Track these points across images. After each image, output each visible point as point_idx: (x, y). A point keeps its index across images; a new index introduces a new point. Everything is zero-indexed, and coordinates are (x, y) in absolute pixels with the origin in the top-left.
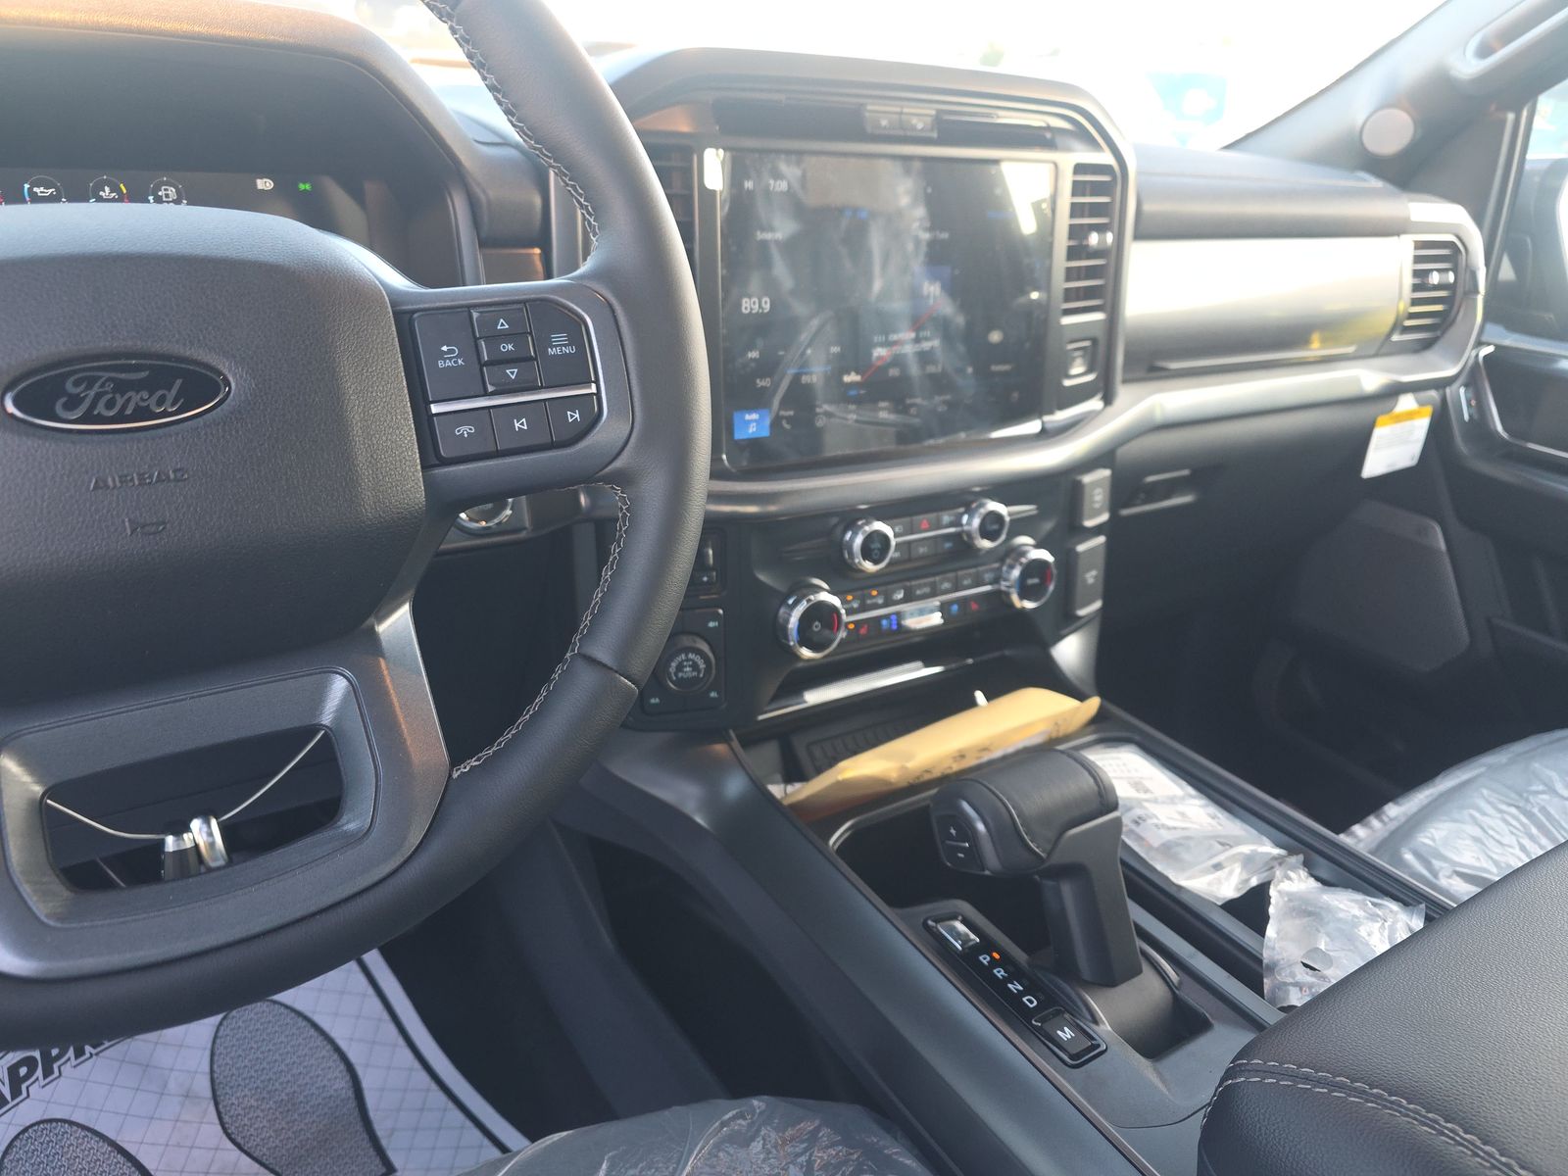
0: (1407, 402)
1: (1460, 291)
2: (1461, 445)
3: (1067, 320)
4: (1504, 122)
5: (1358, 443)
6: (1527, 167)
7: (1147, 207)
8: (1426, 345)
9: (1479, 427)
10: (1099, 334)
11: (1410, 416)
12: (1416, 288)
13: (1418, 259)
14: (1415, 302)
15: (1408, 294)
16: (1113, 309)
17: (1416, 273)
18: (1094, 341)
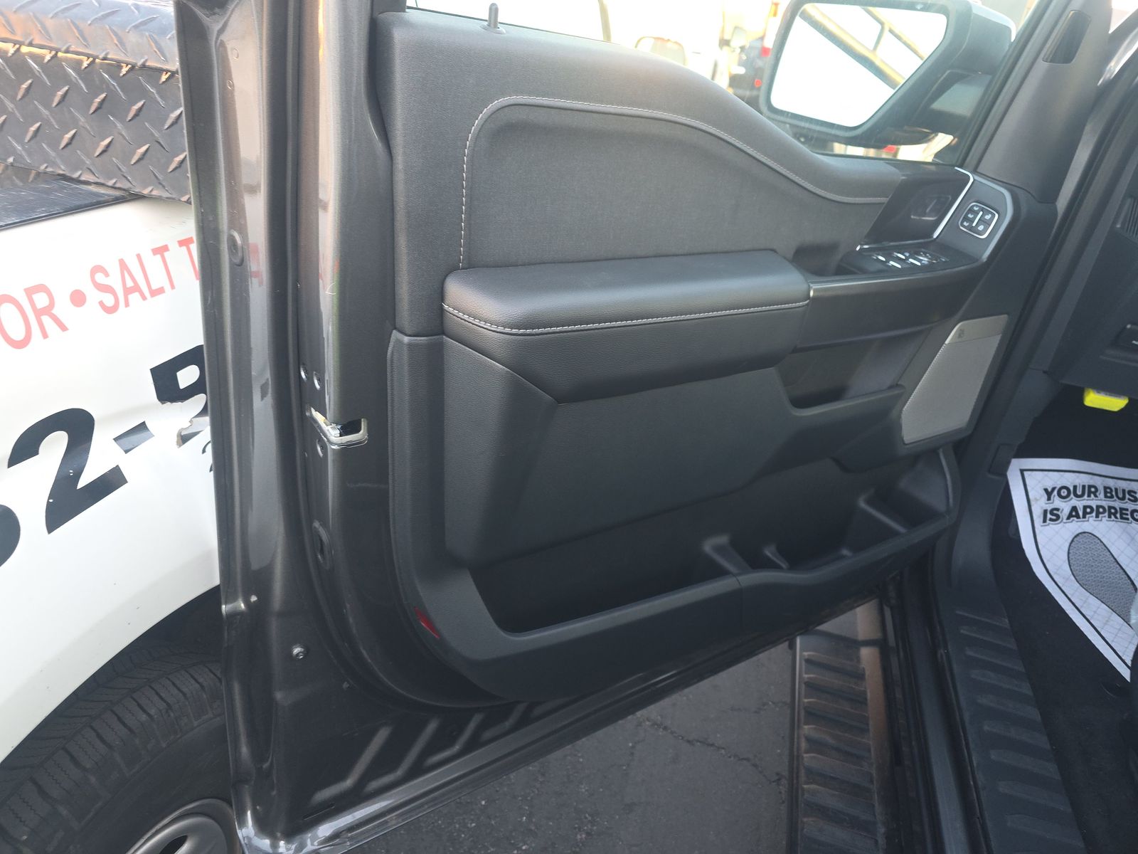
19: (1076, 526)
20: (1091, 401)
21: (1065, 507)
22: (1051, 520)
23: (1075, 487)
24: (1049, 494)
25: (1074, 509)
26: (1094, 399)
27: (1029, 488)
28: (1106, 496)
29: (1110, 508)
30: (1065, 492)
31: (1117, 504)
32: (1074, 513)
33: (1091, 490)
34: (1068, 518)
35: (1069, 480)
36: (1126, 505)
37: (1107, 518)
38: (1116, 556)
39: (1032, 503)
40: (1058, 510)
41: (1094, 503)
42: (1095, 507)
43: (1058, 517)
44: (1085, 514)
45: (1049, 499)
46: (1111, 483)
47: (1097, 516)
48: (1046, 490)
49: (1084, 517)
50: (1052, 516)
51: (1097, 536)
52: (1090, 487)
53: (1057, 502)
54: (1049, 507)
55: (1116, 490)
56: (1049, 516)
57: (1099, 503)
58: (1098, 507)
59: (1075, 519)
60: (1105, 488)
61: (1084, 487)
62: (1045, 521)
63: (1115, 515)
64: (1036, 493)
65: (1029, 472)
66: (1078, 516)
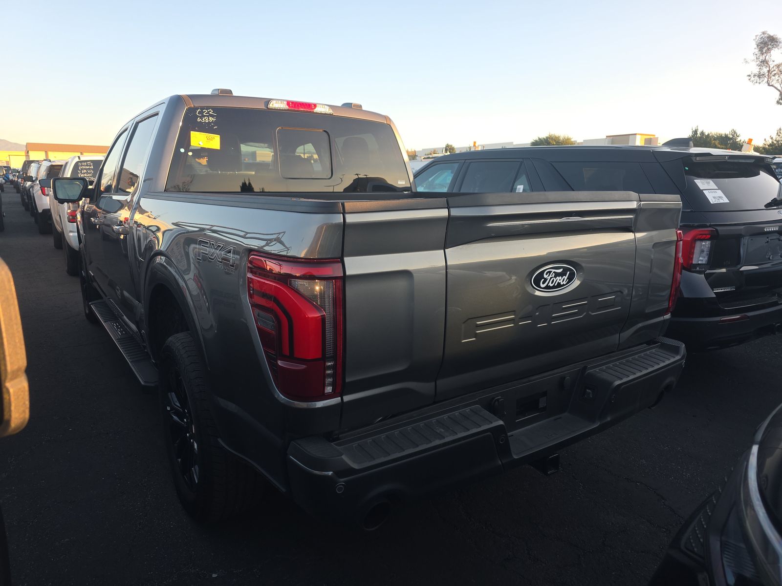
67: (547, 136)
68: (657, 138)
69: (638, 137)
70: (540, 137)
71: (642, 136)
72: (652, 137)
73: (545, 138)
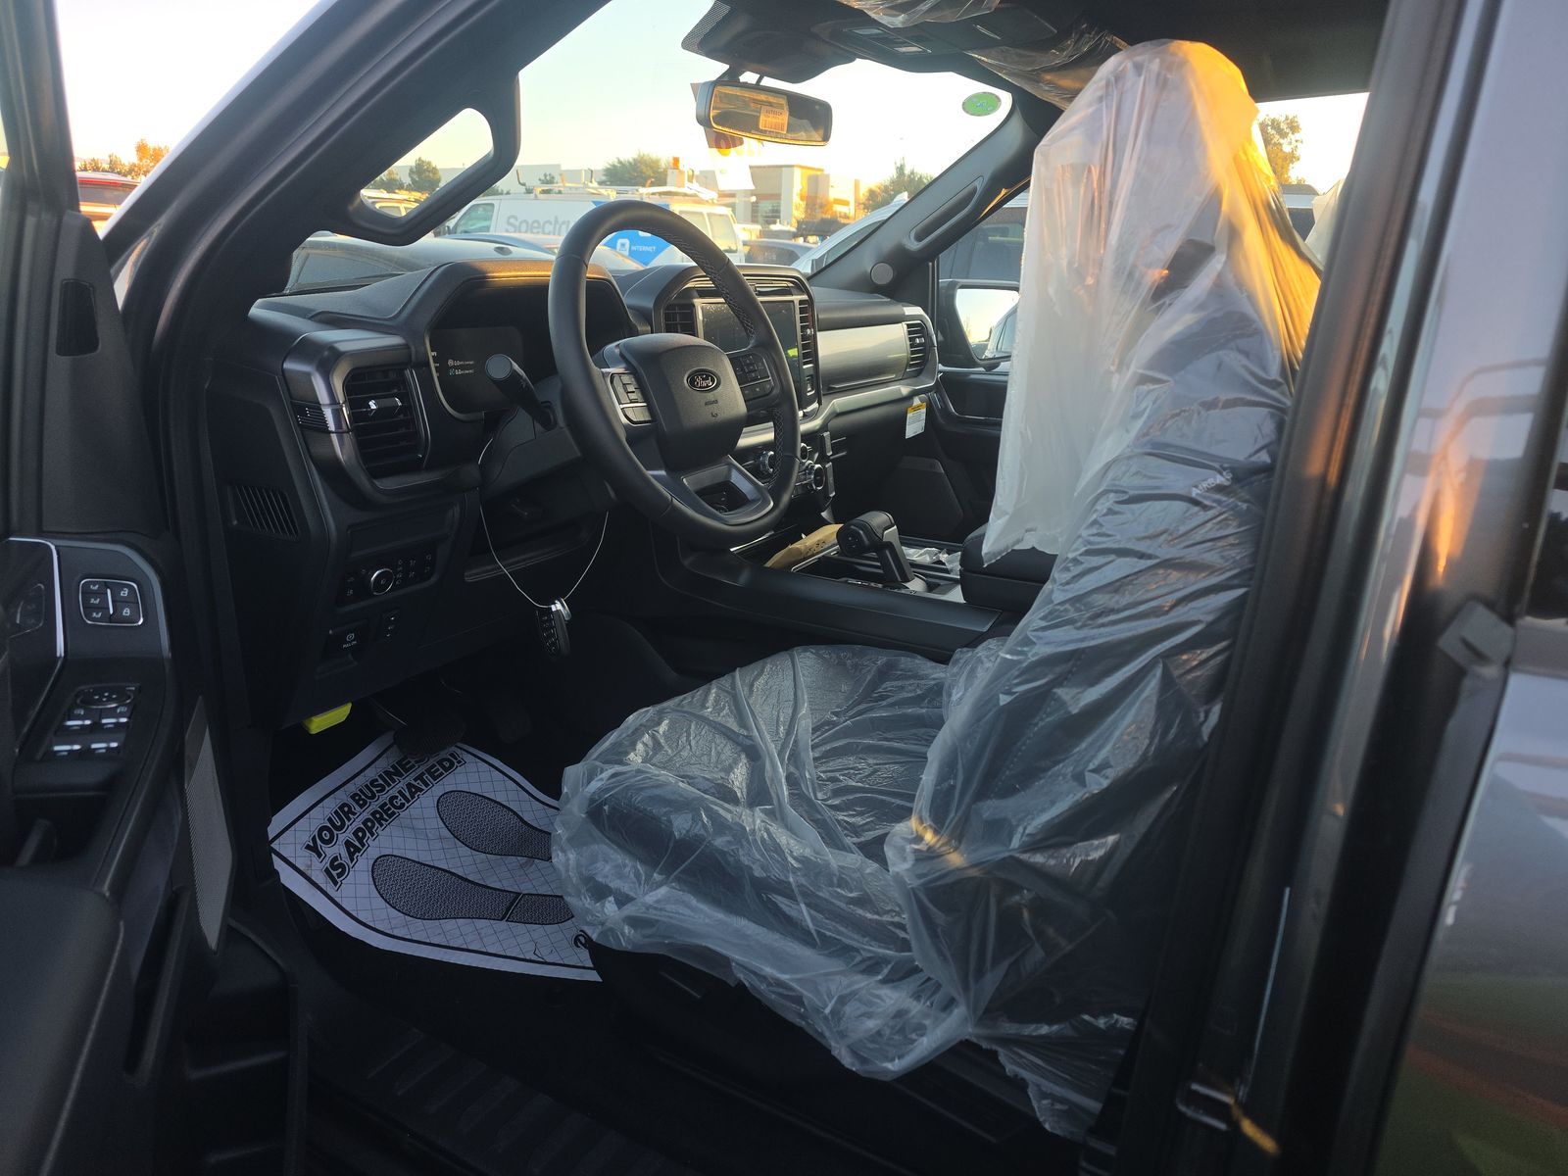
0: (917, 401)
1: (928, 348)
2: (941, 421)
3: (805, 367)
4: (928, 266)
5: (901, 422)
6: (940, 285)
7: (820, 317)
8: (918, 373)
9: (945, 409)
10: (812, 372)
11: (918, 407)
12: (912, 346)
13: (910, 333)
14: (913, 353)
15: (909, 350)
16: (815, 361)
17: (911, 339)
18: (811, 376)
19: (364, 863)
20: (317, 727)
21: (337, 849)
22: (339, 875)
23: (330, 820)
24: (313, 848)
25: (348, 844)
26: (319, 724)
27: (291, 860)
28: (361, 806)
29: (373, 814)
30: (325, 835)
31: (375, 806)
32: (352, 850)
33: (344, 811)
34: (352, 860)
35: (319, 817)
36: (380, 799)
37: (380, 829)
38: (417, 860)
39: (308, 873)
40: (336, 859)
41: (358, 823)
42: (362, 826)
43: (341, 866)
44: (360, 840)
45: (319, 855)
46: (351, 788)
47: (372, 835)
48: (308, 847)
49: (363, 845)
50: (337, 871)
51: (387, 853)
52: (341, 807)
53: (330, 851)
54: (327, 863)
55: (361, 790)
56: (334, 873)
57: (363, 818)
58: (364, 823)
59: (357, 854)
60: (353, 797)
61: (336, 812)
62: (335, 883)
63: (382, 818)
64: (303, 859)
65: (277, 841)
66: (359, 850)
67: (636, 157)
68: (828, 176)
69: (797, 172)
70: (622, 159)
71: (804, 170)
72: (819, 173)
73: (631, 160)
